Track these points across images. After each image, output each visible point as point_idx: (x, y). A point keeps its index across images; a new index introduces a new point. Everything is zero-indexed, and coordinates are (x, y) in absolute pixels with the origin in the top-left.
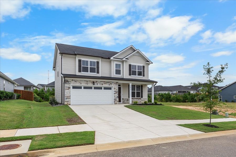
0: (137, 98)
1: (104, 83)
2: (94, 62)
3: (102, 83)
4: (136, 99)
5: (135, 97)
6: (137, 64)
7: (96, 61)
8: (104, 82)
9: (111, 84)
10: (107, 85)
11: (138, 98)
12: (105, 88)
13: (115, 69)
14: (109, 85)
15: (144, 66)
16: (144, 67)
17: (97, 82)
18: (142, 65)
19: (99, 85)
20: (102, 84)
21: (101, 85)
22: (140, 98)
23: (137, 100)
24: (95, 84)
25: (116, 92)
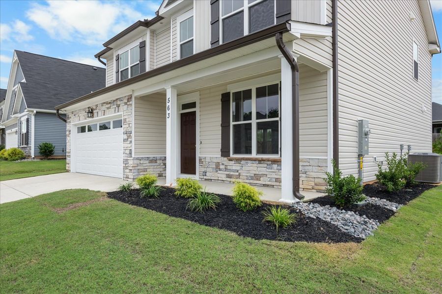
2: (137, 47)
5: (251, 153)
9: (119, 106)
11: (263, 160)
13: (179, 44)
14: (115, 112)
17: (96, 107)
20: (104, 113)
21: (101, 115)
22: (279, 156)
25: (128, 133)
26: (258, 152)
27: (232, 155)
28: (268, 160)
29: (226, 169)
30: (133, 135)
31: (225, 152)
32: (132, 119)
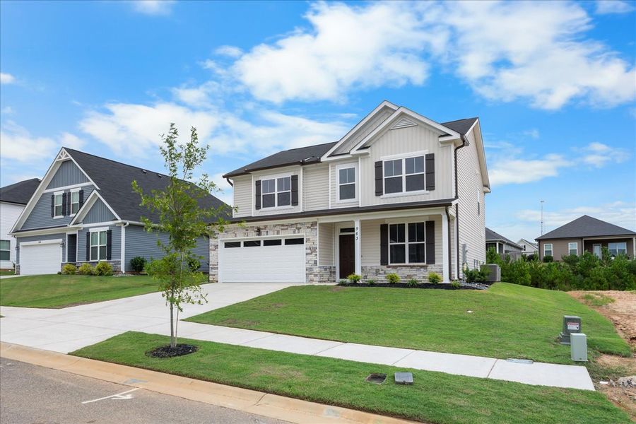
0: (411, 267)
1: (282, 228)
2: (287, 179)
3: (278, 228)
4: (408, 269)
5: (405, 262)
6: (403, 156)
7: (289, 175)
8: (283, 225)
9: (299, 229)
10: (290, 234)
11: (414, 266)
12: (289, 242)
13: (338, 185)
14: (294, 232)
15: (433, 155)
16: (430, 158)
17: (266, 227)
18: (423, 153)
19: (272, 236)
20: (278, 232)
21: (274, 234)
22: (425, 264)
23: (413, 272)
24: (263, 233)
25: (313, 250)
26: (410, 262)
27: (389, 264)
28: (418, 266)
29: (385, 273)
30: (318, 250)
31: (384, 262)
32: (317, 239)
